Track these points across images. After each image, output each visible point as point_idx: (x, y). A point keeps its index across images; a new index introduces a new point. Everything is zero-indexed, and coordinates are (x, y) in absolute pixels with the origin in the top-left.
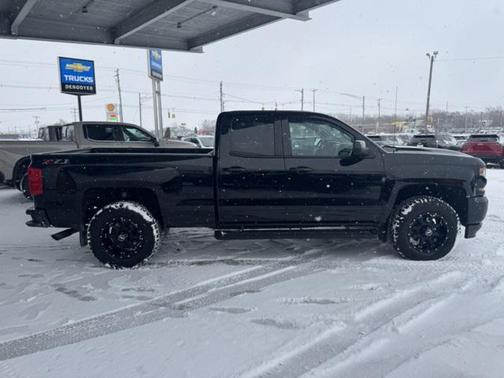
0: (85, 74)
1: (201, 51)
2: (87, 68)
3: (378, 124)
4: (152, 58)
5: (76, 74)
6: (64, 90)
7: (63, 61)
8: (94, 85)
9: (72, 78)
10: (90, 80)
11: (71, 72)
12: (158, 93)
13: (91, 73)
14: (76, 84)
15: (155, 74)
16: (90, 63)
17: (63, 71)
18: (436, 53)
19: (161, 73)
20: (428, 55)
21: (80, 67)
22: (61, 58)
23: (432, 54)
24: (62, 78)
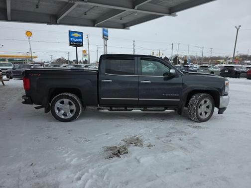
0: (79, 38)
1: (129, 29)
2: (80, 35)
3: (210, 61)
4: (104, 30)
5: (76, 38)
6: (71, 45)
7: (70, 32)
8: (82, 43)
9: (74, 40)
10: (81, 40)
11: (74, 37)
12: (106, 45)
13: (82, 37)
14: (75, 42)
15: (105, 37)
16: (81, 33)
17: (70, 37)
18: (240, 26)
19: (108, 37)
20: (236, 27)
21: (77, 35)
22: (70, 31)
23: (238, 27)
24: (70, 40)
